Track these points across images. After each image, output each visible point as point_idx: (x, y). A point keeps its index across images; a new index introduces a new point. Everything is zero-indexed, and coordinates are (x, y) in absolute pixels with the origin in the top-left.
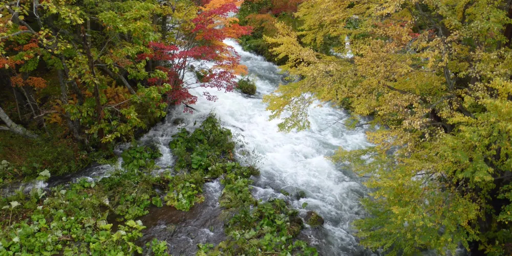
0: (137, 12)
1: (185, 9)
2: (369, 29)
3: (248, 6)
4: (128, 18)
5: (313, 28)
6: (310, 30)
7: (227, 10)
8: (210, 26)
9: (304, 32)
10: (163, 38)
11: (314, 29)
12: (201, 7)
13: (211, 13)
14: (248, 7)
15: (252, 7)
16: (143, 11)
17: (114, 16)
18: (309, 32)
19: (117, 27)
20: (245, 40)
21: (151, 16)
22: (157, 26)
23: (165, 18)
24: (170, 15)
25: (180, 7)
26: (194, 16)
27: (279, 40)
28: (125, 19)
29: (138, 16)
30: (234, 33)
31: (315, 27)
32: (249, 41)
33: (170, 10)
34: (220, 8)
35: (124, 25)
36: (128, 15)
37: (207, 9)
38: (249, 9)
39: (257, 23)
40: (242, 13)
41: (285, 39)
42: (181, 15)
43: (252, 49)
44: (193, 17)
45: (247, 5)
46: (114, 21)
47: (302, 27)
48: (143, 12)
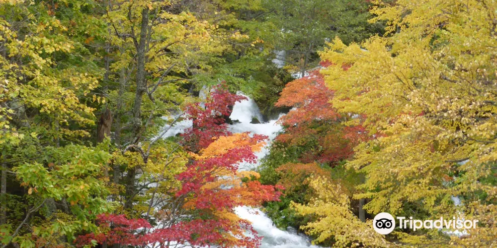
0: (80, 165)
1: (166, 157)
2: (474, 187)
3: (283, 149)
4: (65, 174)
5: (383, 186)
6: (378, 189)
7: (238, 159)
8: (208, 186)
9: (368, 195)
10: (128, 206)
11: (387, 188)
12: (193, 155)
13: (209, 164)
14: (282, 152)
15: (290, 152)
16: (91, 163)
17: (40, 171)
18: (376, 194)
19: (45, 189)
20: (278, 208)
21: (109, 169)
22: (118, 185)
23: (132, 172)
24: (139, 167)
25: (158, 154)
26: (181, 168)
27: (317, 209)
28: (60, 177)
29: (83, 172)
30: (251, 197)
31: (388, 184)
32: (284, 210)
33: (140, 159)
34: (225, 156)
35: (57, 186)
36: (65, 169)
37: (203, 157)
38: (284, 156)
39: (295, 179)
40: (273, 161)
41: (328, 207)
42: (158, 167)
43: (290, 225)
44: (180, 170)
45: (280, 148)
46: (41, 179)
47: (364, 186)
48: (92, 166)
